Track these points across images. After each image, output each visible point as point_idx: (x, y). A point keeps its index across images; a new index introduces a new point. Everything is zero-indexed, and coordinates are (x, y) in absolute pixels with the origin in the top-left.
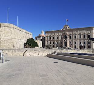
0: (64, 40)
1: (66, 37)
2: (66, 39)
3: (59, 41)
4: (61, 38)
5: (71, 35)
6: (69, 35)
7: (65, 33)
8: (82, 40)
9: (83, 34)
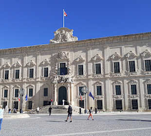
0: (57, 79)
1: (64, 70)
2: (65, 77)
3: (39, 85)
4: (46, 75)
5: (82, 61)
6: (74, 63)
7: (59, 56)
8: (123, 79)
9: (125, 57)
